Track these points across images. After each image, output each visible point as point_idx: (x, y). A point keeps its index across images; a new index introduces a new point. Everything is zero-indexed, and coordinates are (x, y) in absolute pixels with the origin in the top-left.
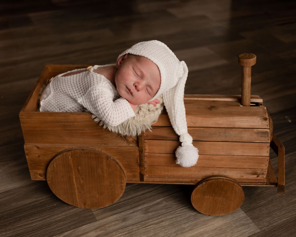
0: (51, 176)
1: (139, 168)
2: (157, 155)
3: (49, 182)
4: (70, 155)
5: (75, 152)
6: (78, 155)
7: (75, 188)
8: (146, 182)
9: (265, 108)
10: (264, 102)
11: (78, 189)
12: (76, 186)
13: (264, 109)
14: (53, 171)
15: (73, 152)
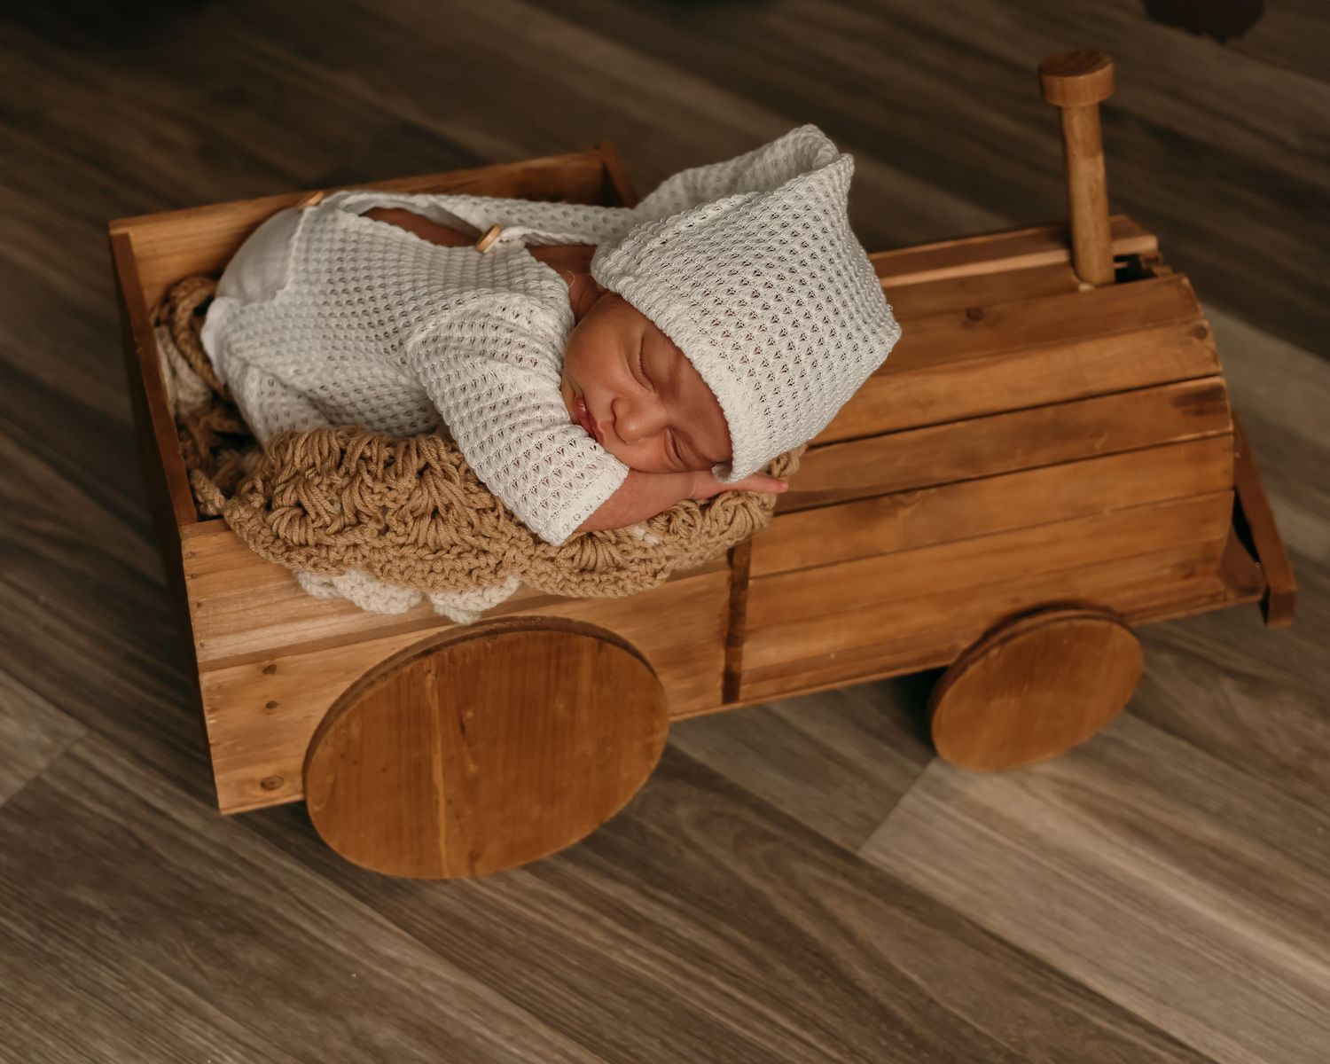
0: (330, 779)
1: (722, 652)
2: (789, 578)
3: (317, 808)
4: (433, 672)
5: (455, 651)
6: (468, 661)
7: (437, 802)
8: (746, 700)
9: (1186, 281)
10: (1161, 247)
11: (449, 802)
12: (441, 792)
13: (1180, 287)
14: (343, 756)
15: (446, 654)
